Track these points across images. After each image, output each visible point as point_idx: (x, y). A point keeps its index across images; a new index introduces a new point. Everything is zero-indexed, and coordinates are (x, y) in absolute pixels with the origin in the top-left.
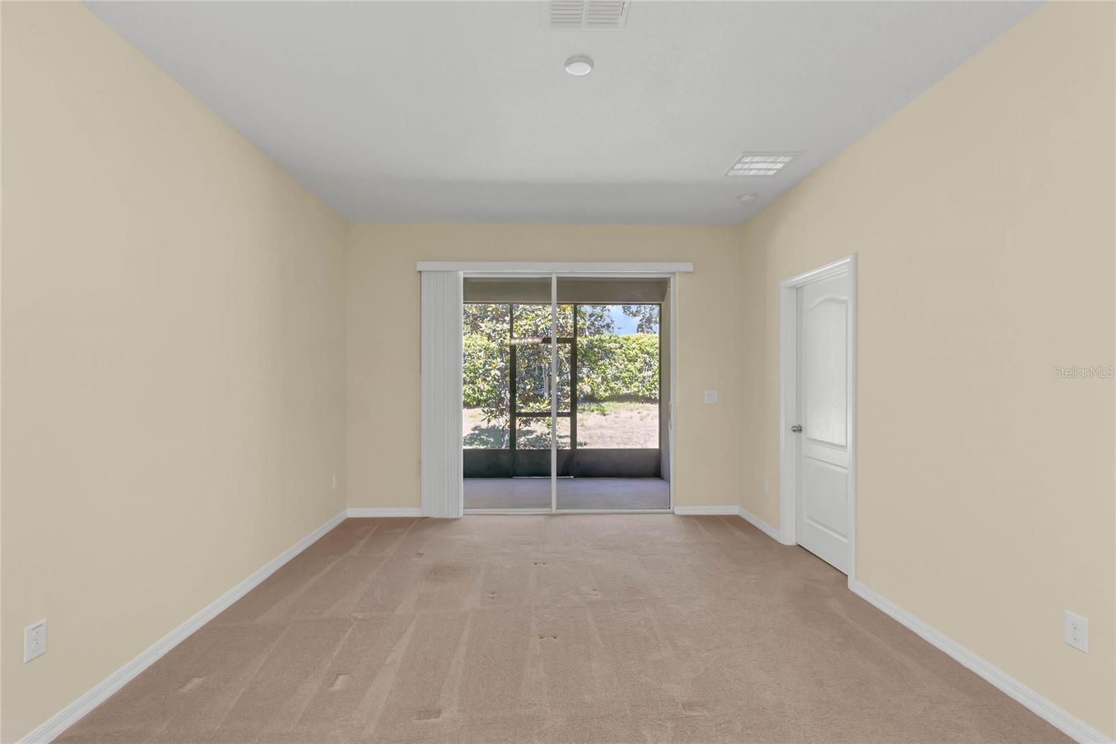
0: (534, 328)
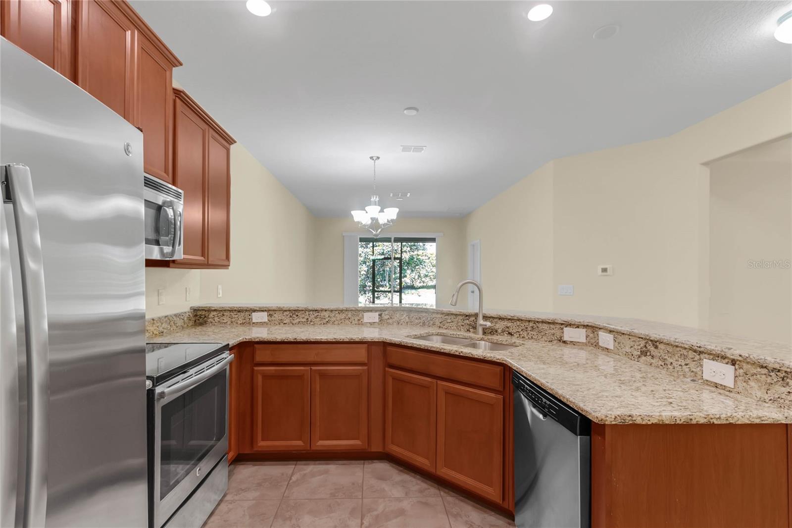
0: (382, 251)
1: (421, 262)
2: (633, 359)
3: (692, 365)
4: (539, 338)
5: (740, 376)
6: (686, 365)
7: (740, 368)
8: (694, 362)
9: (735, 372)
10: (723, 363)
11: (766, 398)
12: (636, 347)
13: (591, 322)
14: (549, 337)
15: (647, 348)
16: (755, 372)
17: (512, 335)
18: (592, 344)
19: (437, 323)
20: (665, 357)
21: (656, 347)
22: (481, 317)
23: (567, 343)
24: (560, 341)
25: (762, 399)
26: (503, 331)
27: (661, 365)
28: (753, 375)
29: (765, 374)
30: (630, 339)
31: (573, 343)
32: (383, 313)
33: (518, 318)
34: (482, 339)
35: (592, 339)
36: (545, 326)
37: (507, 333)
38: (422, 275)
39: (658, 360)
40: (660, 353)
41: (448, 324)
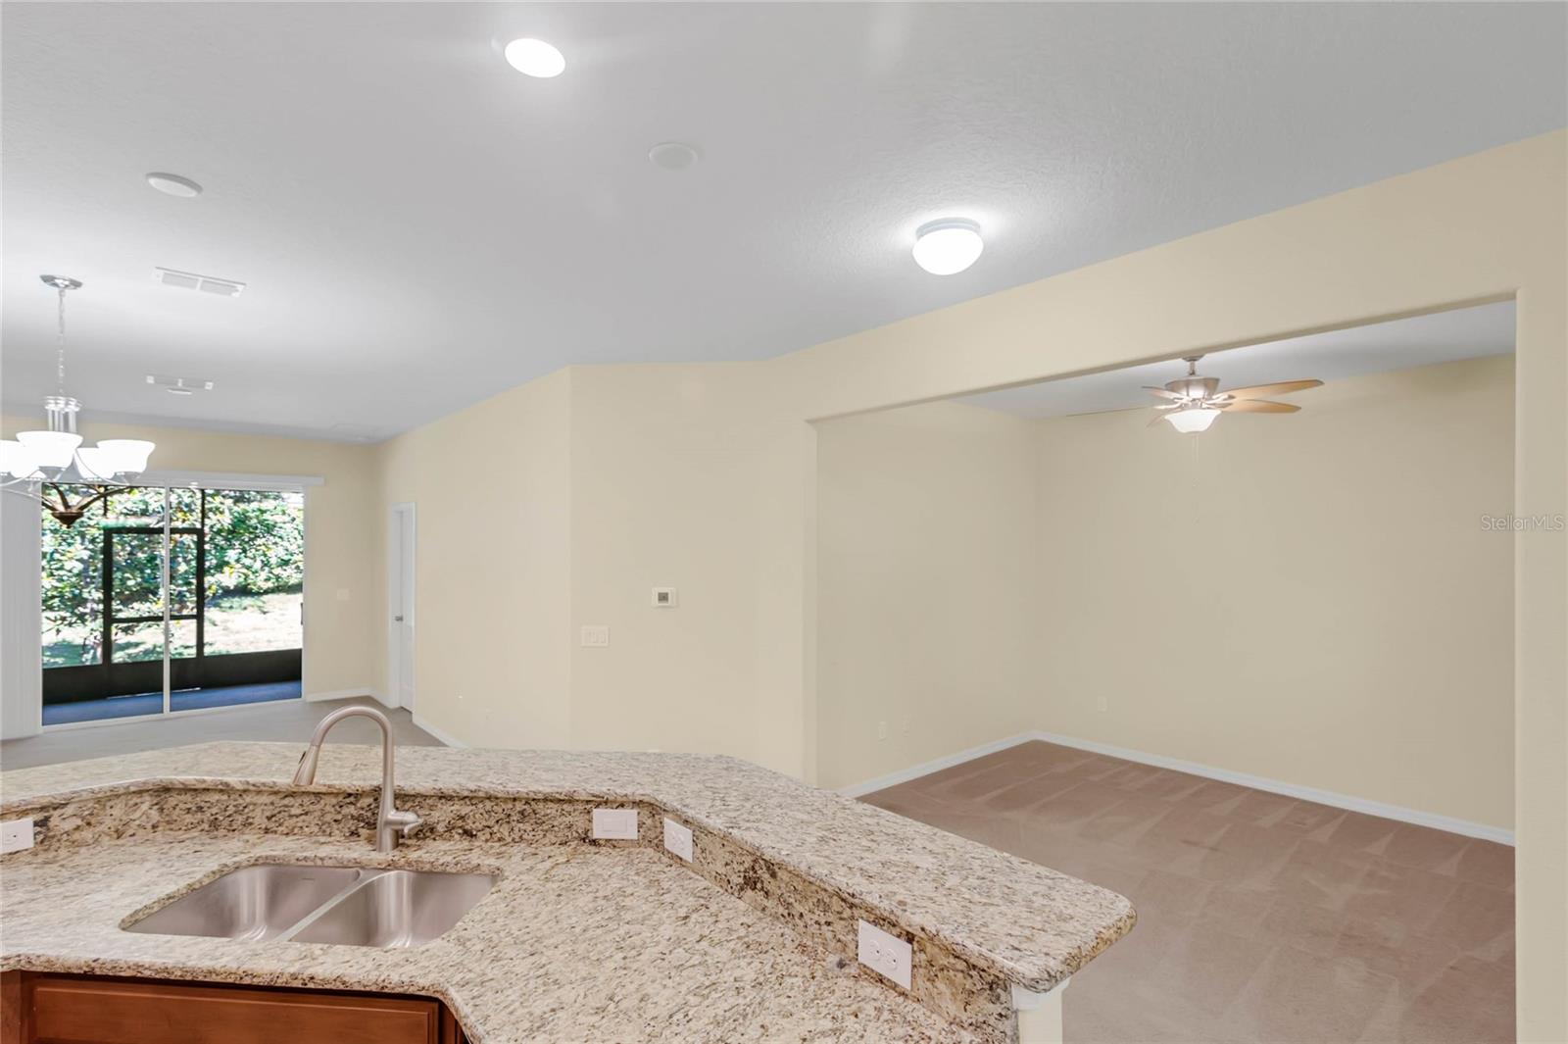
1: (270, 529)
2: (730, 890)
3: (839, 926)
4: (537, 837)
5: (921, 966)
6: (828, 924)
7: (921, 951)
8: (843, 922)
9: (913, 957)
10: (891, 933)
11: (964, 1018)
12: (735, 865)
13: (649, 795)
14: (560, 834)
15: (755, 872)
16: (946, 963)
17: (472, 836)
18: (650, 841)
19: (257, 821)
20: (792, 900)
21: (773, 875)
22: (388, 798)
23: (600, 845)
24: (584, 840)
25: (958, 1020)
26: (450, 829)
27: (783, 915)
28: (942, 970)
29: (962, 971)
30: (723, 845)
31: (612, 843)
32: (56, 813)
33: (486, 793)
34: (391, 866)
35: (649, 830)
36: (552, 809)
37: (460, 831)
38: (273, 561)
39: (776, 902)
40: (780, 888)
41: (295, 819)
